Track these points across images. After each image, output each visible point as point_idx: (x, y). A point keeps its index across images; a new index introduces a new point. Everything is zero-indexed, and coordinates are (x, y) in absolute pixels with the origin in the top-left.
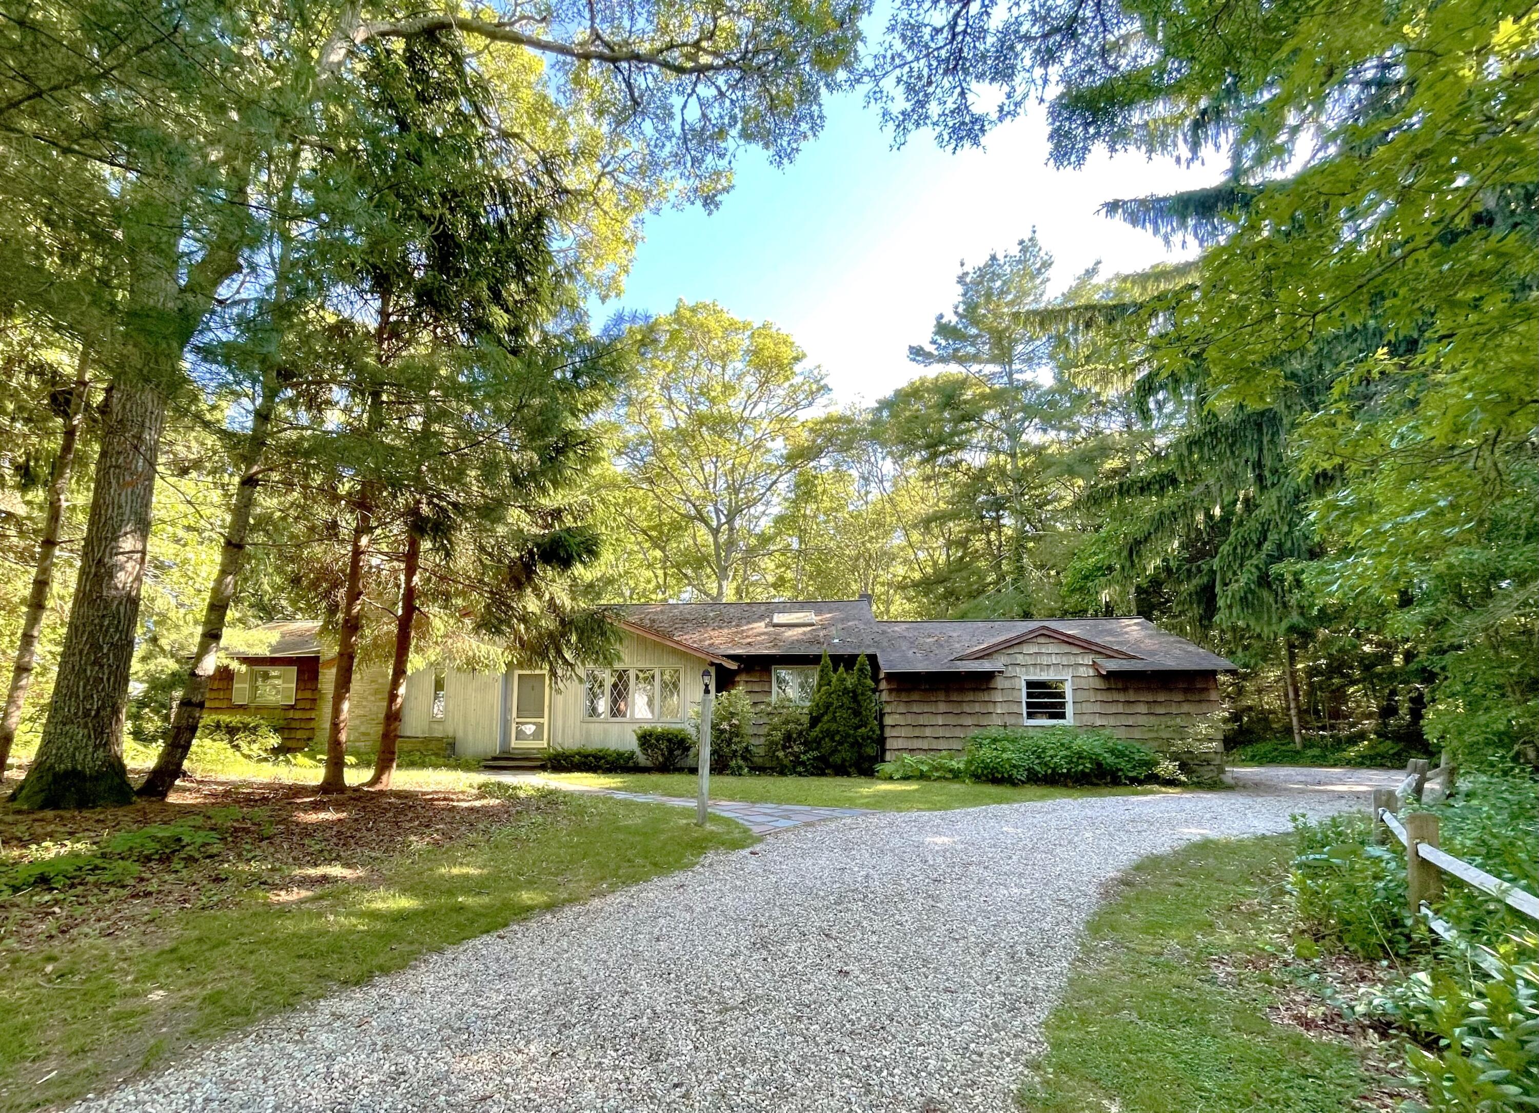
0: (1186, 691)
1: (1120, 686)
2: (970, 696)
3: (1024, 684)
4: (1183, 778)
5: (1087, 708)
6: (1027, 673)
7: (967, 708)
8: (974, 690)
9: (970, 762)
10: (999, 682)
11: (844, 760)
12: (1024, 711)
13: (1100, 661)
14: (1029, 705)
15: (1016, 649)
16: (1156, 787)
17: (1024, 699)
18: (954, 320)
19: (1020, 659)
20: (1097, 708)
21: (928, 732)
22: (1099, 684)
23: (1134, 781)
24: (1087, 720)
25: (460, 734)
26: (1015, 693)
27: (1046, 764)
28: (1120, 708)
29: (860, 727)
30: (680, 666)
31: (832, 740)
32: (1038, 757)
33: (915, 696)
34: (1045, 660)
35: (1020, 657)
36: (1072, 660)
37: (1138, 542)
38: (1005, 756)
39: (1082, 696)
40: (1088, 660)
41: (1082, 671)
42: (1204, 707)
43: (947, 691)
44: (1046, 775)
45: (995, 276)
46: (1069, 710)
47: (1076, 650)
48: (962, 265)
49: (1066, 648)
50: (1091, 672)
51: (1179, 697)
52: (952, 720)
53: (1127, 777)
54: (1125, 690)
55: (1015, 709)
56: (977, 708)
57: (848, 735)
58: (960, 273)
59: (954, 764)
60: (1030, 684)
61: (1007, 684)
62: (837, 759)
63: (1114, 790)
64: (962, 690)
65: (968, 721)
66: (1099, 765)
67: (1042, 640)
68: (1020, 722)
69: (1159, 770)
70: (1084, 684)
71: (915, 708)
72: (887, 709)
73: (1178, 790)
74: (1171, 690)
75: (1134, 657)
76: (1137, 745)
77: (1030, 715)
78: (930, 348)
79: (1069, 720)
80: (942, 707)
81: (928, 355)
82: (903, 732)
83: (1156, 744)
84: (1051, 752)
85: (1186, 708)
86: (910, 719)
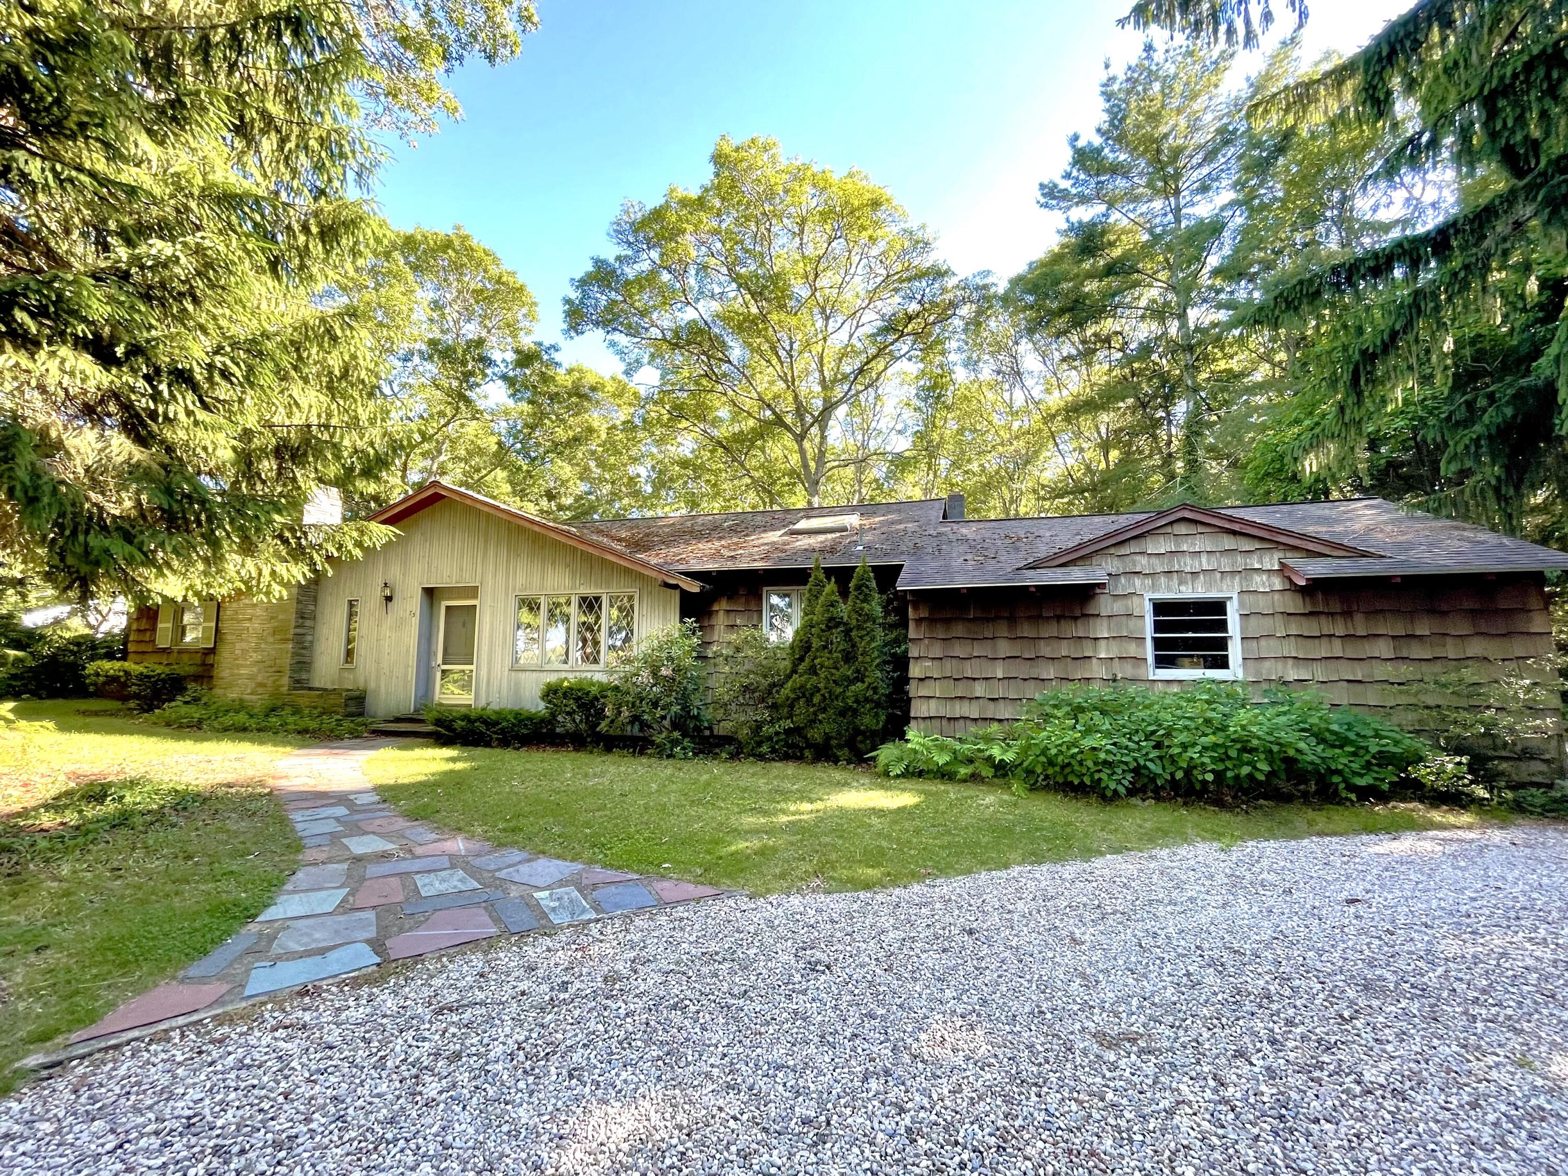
0: (1474, 614)
1: (1337, 608)
2: (1051, 630)
3: (1148, 608)
4: (1481, 792)
5: (1268, 648)
6: (1154, 588)
7: (1046, 650)
8: (1059, 618)
9: (1025, 750)
10: (1105, 605)
11: (828, 737)
12: (1149, 652)
13: (1293, 561)
14: (1159, 644)
15: (1133, 547)
16: (1416, 808)
17: (1149, 631)
18: (1097, 141)
19: (1142, 563)
20: (1290, 649)
21: (979, 690)
22: (1294, 604)
23: (1367, 794)
24: (1271, 670)
25: (372, 685)
26: (1132, 623)
27: (1173, 760)
28: (1337, 649)
29: (852, 682)
30: (634, 591)
31: (809, 702)
32: (1158, 746)
33: (959, 630)
34: (1189, 564)
35: (1143, 560)
36: (1240, 562)
37: (1369, 357)
38: (1088, 743)
39: (1257, 627)
40: (1271, 561)
41: (1260, 582)
42: (1518, 648)
43: (1012, 621)
44: (1173, 783)
45: (1152, 76)
46: (1235, 652)
47: (1246, 545)
48: (1107, 66)
49: (1228, 542)
50: (1278, 583)
51: (1463, 627)
52: (1023, 670)
53: (1351, 788)
54: (1347, 614)
55: (1132, 650)
56: (1064, 649)
57: (834, 697)
58: (1104, 79)
59: (996, 752)
60: (1160, 608)
61: (1118, 607)
62: (815, 734)
63: (1320, 818)
64: (1037, 619)
65: (1049, 672)
66: (1289, 762)
67: (1182, 529)
68: (1140, 673)
69: (1421, 772)
70: (1263, 605)
71: (959, 650)
72: (913, 652)
73: (1466, 818)
74: (1444, 614)
75: (1364, 555)
76: (1375, 721)
77: (1162, 662)
78: (1065, 184)
79: (1236, 670)
80: (1004, 648)
81: (1064, 196)
82: (936, 689)
83: (1411, 716)
84: (1182, 737)
85: (1476, 648)
86: (949, 668)
